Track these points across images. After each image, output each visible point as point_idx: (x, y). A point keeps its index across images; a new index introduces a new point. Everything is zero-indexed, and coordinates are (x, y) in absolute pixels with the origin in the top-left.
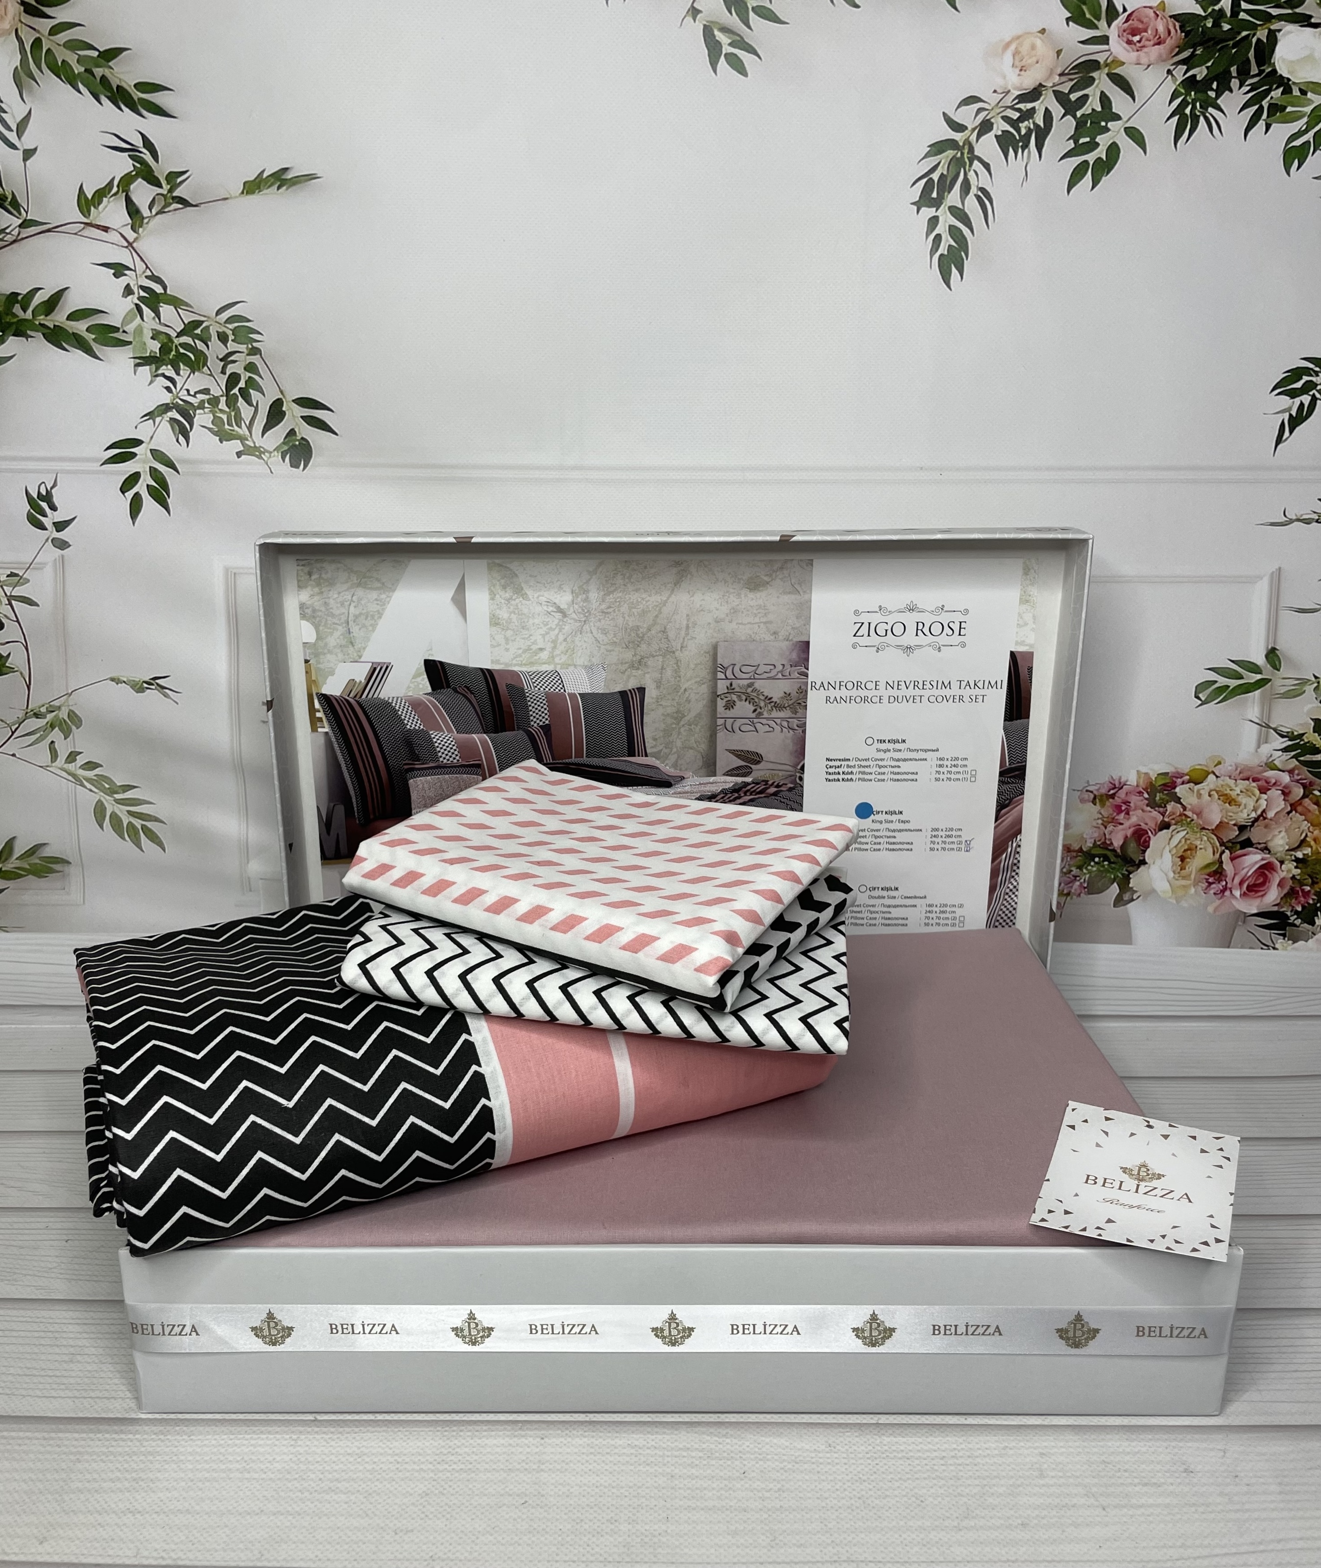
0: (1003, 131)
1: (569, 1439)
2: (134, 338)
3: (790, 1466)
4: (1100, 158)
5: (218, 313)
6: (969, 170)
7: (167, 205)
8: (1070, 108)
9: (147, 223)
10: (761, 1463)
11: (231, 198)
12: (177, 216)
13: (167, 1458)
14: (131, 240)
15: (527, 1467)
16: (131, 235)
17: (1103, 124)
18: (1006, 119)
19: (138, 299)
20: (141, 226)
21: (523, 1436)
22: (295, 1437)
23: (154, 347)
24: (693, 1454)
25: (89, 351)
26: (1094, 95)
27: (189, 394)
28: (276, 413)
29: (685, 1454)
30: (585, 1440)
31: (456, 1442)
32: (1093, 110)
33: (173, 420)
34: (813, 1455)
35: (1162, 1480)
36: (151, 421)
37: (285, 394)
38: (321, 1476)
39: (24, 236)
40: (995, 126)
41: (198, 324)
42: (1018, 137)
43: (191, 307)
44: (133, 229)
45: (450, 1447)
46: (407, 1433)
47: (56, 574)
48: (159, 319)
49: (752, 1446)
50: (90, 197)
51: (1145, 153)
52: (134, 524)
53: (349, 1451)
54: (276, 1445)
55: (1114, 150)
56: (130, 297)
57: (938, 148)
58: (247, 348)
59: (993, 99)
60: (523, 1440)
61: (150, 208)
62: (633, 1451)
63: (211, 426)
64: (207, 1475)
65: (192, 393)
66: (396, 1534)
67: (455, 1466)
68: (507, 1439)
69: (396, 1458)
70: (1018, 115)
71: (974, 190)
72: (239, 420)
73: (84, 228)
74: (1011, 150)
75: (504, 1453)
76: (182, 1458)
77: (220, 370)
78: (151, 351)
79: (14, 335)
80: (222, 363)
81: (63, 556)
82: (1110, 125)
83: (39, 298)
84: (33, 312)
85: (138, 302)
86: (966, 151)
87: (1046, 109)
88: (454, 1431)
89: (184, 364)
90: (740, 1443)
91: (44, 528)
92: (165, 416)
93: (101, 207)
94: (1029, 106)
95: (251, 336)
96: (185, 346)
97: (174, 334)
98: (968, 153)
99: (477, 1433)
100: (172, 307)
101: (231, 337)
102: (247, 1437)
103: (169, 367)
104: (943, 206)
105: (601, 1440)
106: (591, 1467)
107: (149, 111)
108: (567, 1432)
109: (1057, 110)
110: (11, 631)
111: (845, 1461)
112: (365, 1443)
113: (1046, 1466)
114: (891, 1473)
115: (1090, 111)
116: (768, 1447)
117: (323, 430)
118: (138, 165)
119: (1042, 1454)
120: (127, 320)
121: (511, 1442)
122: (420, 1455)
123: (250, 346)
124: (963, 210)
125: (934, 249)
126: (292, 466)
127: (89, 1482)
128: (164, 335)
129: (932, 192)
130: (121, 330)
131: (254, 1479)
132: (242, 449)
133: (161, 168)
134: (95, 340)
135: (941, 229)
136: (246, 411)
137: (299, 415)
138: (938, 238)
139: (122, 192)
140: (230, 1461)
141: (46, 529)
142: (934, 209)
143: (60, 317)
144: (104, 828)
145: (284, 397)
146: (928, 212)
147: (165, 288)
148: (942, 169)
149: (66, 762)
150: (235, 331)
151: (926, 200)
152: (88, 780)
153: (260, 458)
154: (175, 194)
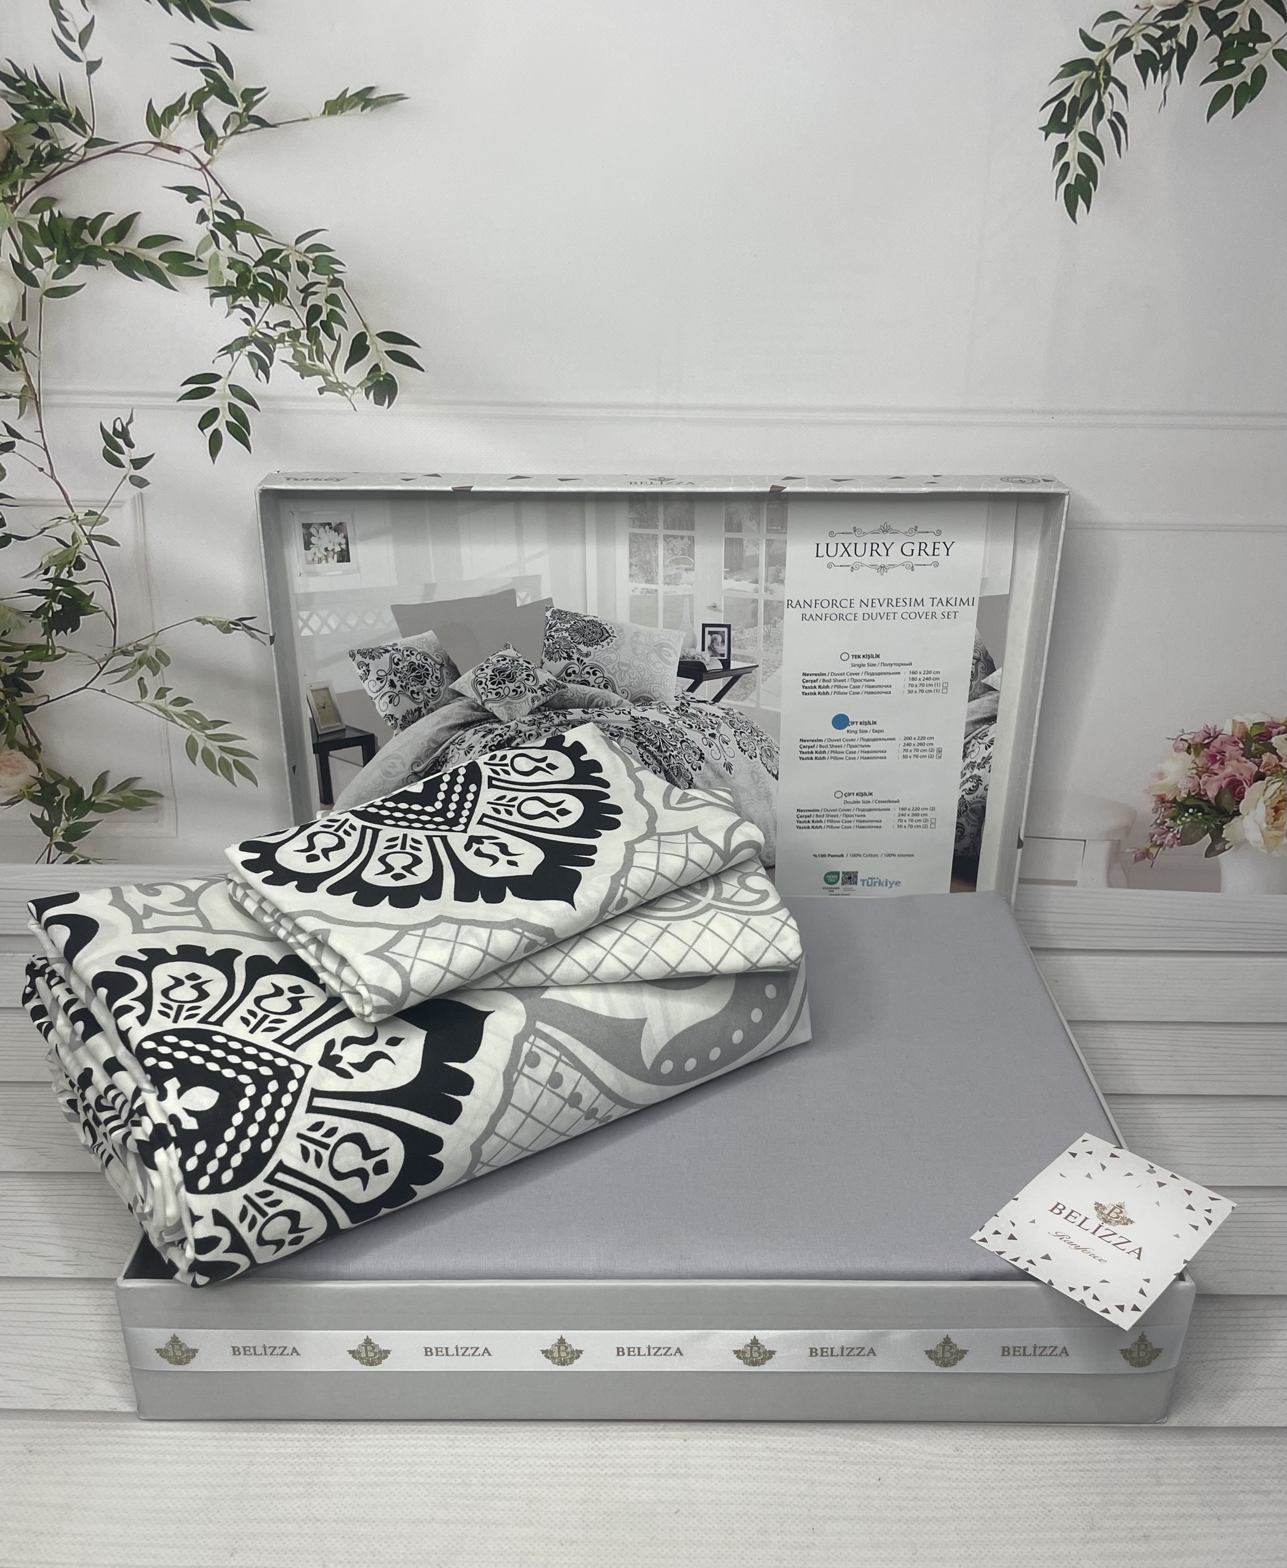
0: (1143, 51)
1: (711, 1441)
2: (210, 268)
3: (921, 1472)
4: (1244, 83)
5: (298, 241)
6: (1104, 93)
7: (243, 125)
8: (1216, 25)
9: (222, 144)
10: (894, 1468)
11: (312, 118)
12: (253, 137)
13: (334, 1460)
14: (204, 162)
15: (674, 1471)
16: (205, 157)
17: (1251, 45)
18: (1147, 37)
19: (213, 225)
20: (215, 147)
21: (667, 1438)
22: (452, 1437)
23: (231, 276)
24: (829, 1458)
25: (162, 280)
26: (1243, 13)
27: (268, 327)
28: (359, 349)
29: (822, 1458)
30: (726, 1442)
31: (604, 1442)
32: (1241, 29)
33: (251, 355)
34: (942, 1459)
35: (1271, 1488)
36: (229, 355)
37: (370, 327)
38: (483, 1481)
39: (91, 156)
40: (1135, 45)
41: (276, 253)
42: (1158, 58)
43: (269, 234)
44: (207, 150)
45: (599, 1449)
46: (556, 1433)
47: (136, 511)
48: (236, 247)
49: (884, 1449)
50: (159, 114)
52: (214, 462)
53: (505, 1453)
54: (435, 1446)
55: (1260, 74)
56: (205, 223)
57: (1072, 68)
58: (329, 279)
59: (1132, 15)
60: (667, 1441)
61: (225, 127)
62: (772, 1455)
63: (293, 361)
64: (376, 1479)
65: (271, 326)
67: (606, 1470)
68: (652, 1441)
69: (550, 1460)
70: (1160, 33)
71: (1107, 115)
72: (320, 354)
73: (154, 149)
74: (1150, 72)
75: (652, 1456)
76: (349, 1460)
77: (300, 302)
78: (228, 281)
79: (83, 263)
80: (302, 295)
81: (141, 494)
82: (1258, 46)
83: (109, 223)
84: (102, 238)
85: (213, 229)
86: (1102, 72)
87: (1191, 27)
88: (601, 1431)
89: (263, 295)
90: (872, 1446)
91: (121, 466)
92: (243, 350)
93: (172, 126)
94: (1173, 23)
95: (333, 266)
96: (263, 275)
97: (252, 264)
98: (1104, 74)
99: (623, 1434)
100: (249, 235)
101: (312, 268)
102: (407, 1436)
103: (247, 298)
104: (1072, 132)
105: (741, 1442)
106: (735, 1472)
107: (223, 22)
108: (707, 1433)
109: (1203, 29)
110: (92, 570)
111: (974, 1466)
112: (518, 1444)
113: (1161, 1473)
114: (1018, 1480)
115: (1237, 31)
116: (897, 1450)
117: (408, 365)
118: (211, 81)
120: (203, 247)
121: (656, 1443)
122: (572, 1457)
123: (331, 277)
124: (1094, 137)
125: (1061, 178)
126: (376, 403)
127: (266, 1487)
128: (241, 265)
129: (1063, 117)
130: (196, 259)
131: (421, 1484)
132: (324, 384)
133: (237, 85)
134: (167, 268)
135: (1070, 156)
136: (328, 346)
137: (384, 350)
138: (1066, 166)
139: (195, 110)
140: (395, 1464)
141: (123, 467)
142: (1064, 135)
143: (130, 244)
144: (197, 762)
145: (368, 331)
146: (1057, 138)
147: (241, 214)
148: (1074, 92)
149: (156, 698)
150: (315, 261)
151: (1055, 125)
152: (178, 716)
153: (343, 394)
154: (251, 113)
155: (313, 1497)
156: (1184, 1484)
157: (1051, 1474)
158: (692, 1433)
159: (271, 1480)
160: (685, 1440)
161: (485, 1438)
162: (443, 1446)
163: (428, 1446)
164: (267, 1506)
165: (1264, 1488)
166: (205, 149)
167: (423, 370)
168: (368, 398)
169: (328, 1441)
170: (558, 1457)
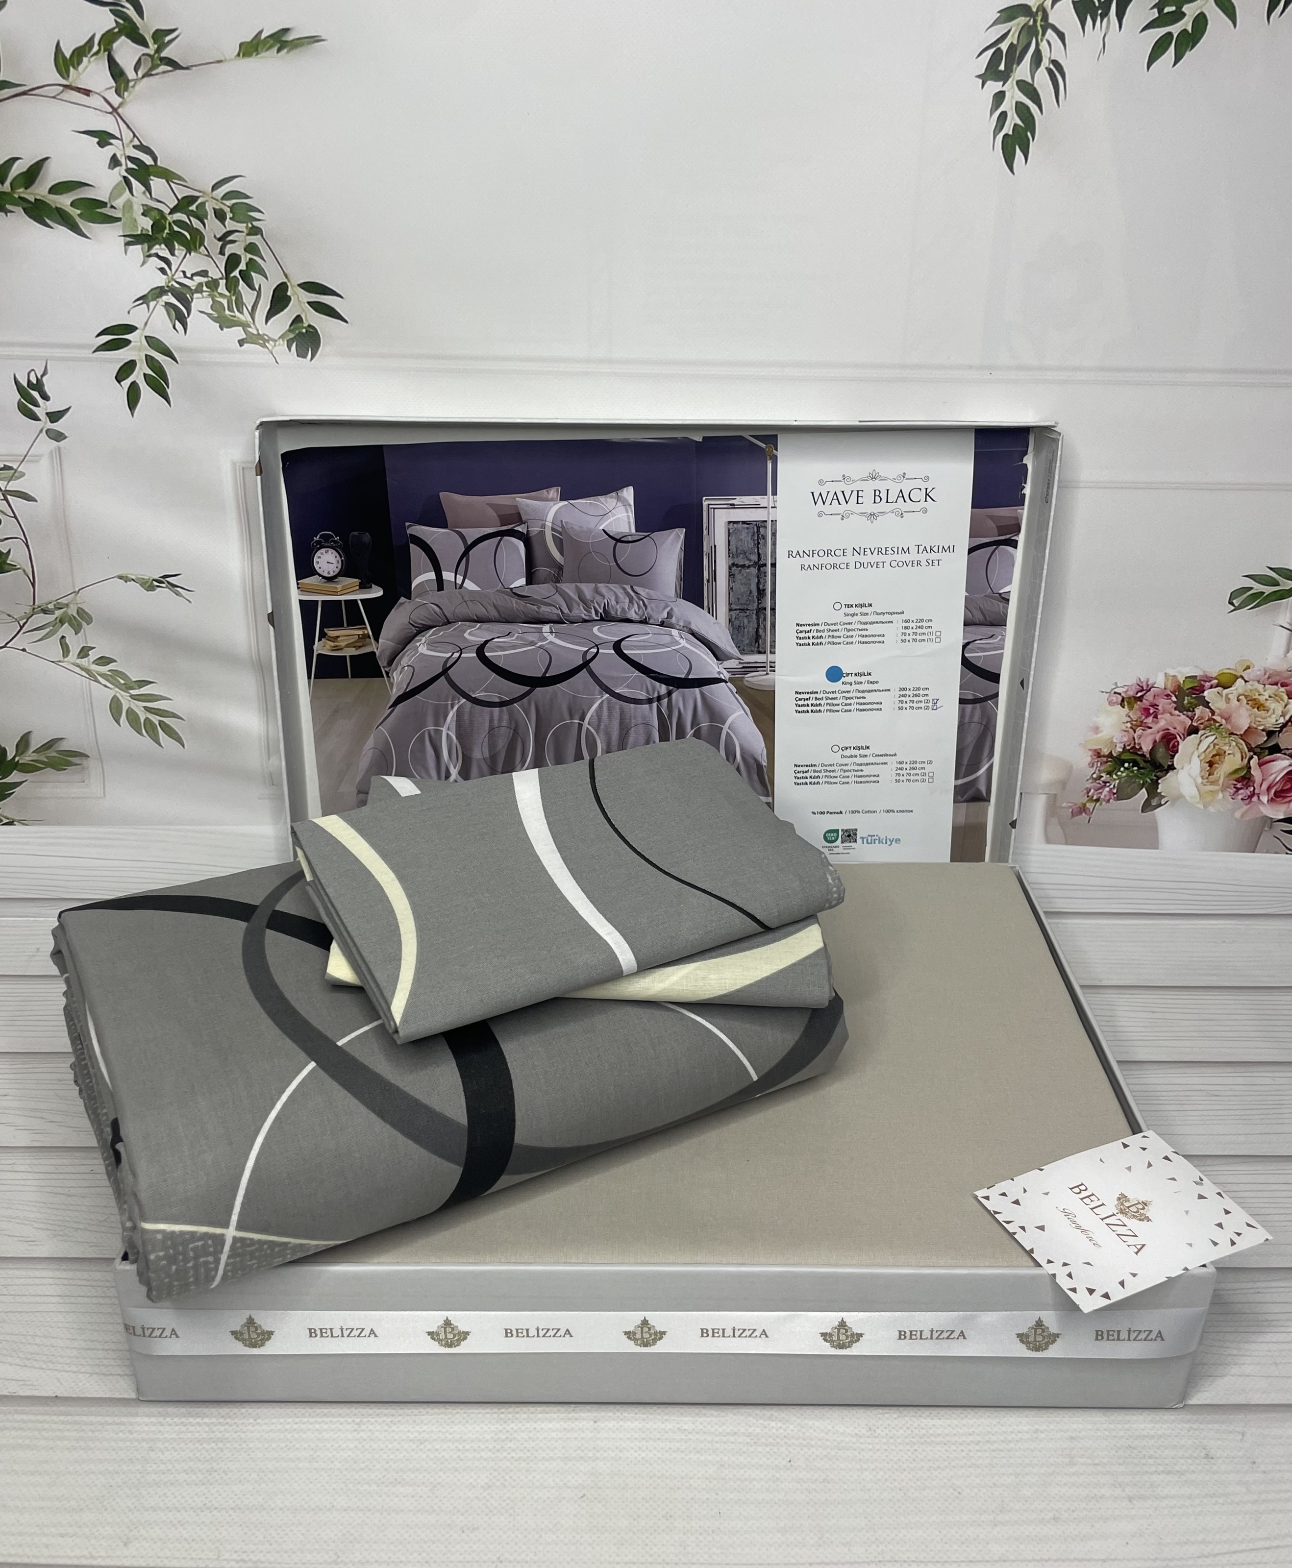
1: (622, 1423)
2: (124, 215)
3: (833, 1453)
4: (1185, 30)
5: (214, 188)
6: (1042, 40)
7: (155, 67)
9: (133, 87)
10: (805, 1450)
11: (226, 60)
12: (164, 79)
13: (236, 1445)
14: (116, 106)
15: (582, 1454)
16: (116, 100)
19: (126, 170)
20: (126, 89)
21: (578, 1420)
22: (358, 1420)
23: (146, 224)
24: (740, 1440)
25: (74, 228)
27: (185, 276)
28: (280, 299)
29: (732, 1439)
30: (636, 1423)
31: (512, 1425)
33: (168, 305)
34: (854, 1440)
35: (1184, 1468)
36: (145, 305)
37: (290, 277)
38: (387, 1466)
41: (192, 199)
42: (1097, 4)
43: (184, 180)
44: (118, 92)
45: (508, 1432)
46: (465, 1415)
47: (53, 467)
48: (150, 194)
49: (796, 1430)
50: (68, 55)
51: (1235, 26)
52: (133, 415)
53: (412, 1437)
54: (340, 1431)
55: (1201, 22)
56: (117, 169)
57: (1008, 14)
58: (247, 227)
60: (577, 1423)
61: (136, 69)
62: (683, 1436)
63: (211, 312)
64: (277, 1465)
65: (189, 275)
66: (463, 1532)
67: (513, 1454)
68: (562, 1423)
69: (456, 1444)
71: (1045, 63)
72: (240, 305)
73: (62, 91)
74: (1089, 19)
75: (560, 1438)
76: (251, 1445)
77: (219, 250)
78: (143, 229)
80: (220, 243)
81: (59, 448)
83: (17, 169)
84: (11, 184)
85: (126, 174)
86: (1039, 18)
88: (510, 1413)
89: (179, 243)
90: (784, 1427)
91: (37, 418)
92: (160, 300)
93: (81, 68)
95: (251, 213)
96: (179, 223)
97: (167, 211)
98: (1041, 20)
99: (532, 1416)
100: (164, 181)
101: (229, 215)
102: (312, 1420)
103: (163, 246)
104: (1010, 80)
105: (652, 1424)
106: (643, 1455)
108: (618, 1414)
110: (9, 527)
111: (885, 1447)
112: (425, 1428)
113: (1075, 1452)
114: (929, 1461)
116: (811, 1431)
117: (332, 317)
118: (121, 21)
119: (1072, 1438)
120: (115, 193)
121: (565, 1425)
122: (480, 1441)
123: (250, 225)
124: (1032, 85)
125: (998, 128)
126: (298, 356)
127: (164, 1473)
128: (156, 212)
129: (1000, 64)
130: (109, 205)
131: (322, 1469)
132: (244, 336)
133: (148, 26)
134: (79, 215)
135: (1007, 105)
136: (248, 296)
137: (306, 301)
138: (1004, 115)
139: (105, 51)
140: (298, 1449)
141: (39, 420)
142: (1001, 83)
143: (40, 190)
144: (121, 723)
145: (289, 281)
146: (994, 86)
147: (155, 159)
148: (1012, 39)
149: (78, 658)
150: (232, 208)
151: (992, 72)
152: (102, 675)
153: (264, 346)
154: (164, 54)
155: (211, 1484)
156: (1097, 1464)
157: (964, 1454)
158: (603, 1414)
159: (170, 1467)
160: (595, 1422)
161: (391, 1422)
162: (347, 1430)
163: (332, 1430)
164: (165, 1494)
165: (1177, 1468)
166: (116, 91)
167: (346, 322)
168: (290, 350)
169: (231, 1426)
170: (465, 1441)
